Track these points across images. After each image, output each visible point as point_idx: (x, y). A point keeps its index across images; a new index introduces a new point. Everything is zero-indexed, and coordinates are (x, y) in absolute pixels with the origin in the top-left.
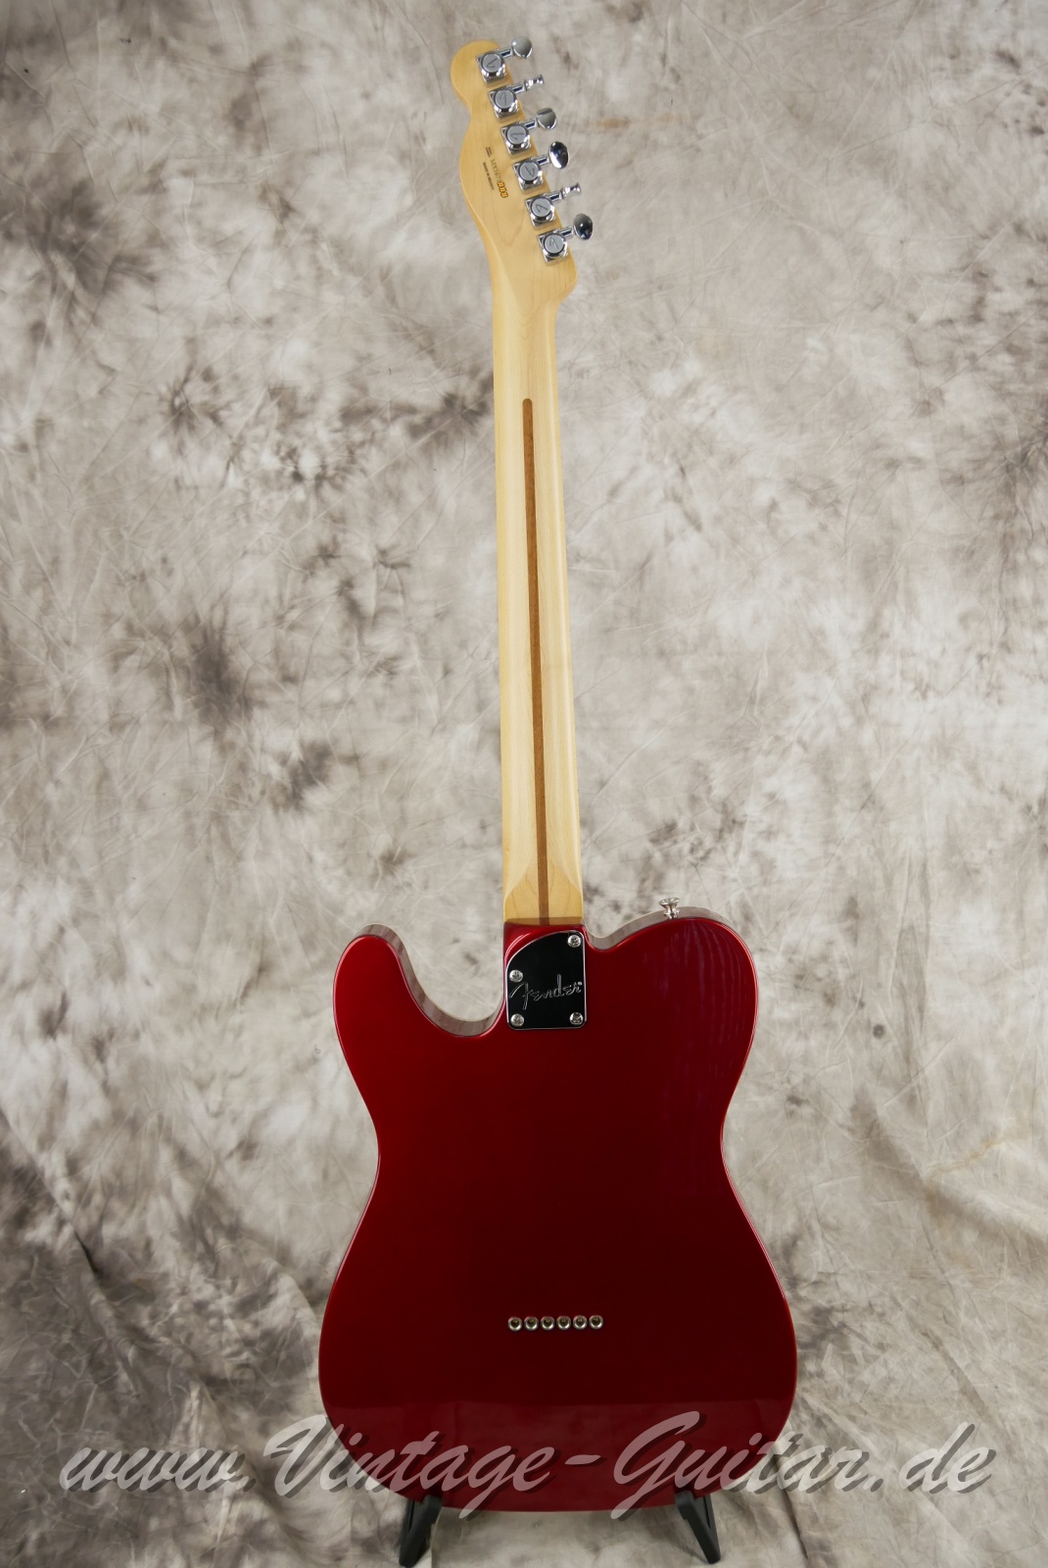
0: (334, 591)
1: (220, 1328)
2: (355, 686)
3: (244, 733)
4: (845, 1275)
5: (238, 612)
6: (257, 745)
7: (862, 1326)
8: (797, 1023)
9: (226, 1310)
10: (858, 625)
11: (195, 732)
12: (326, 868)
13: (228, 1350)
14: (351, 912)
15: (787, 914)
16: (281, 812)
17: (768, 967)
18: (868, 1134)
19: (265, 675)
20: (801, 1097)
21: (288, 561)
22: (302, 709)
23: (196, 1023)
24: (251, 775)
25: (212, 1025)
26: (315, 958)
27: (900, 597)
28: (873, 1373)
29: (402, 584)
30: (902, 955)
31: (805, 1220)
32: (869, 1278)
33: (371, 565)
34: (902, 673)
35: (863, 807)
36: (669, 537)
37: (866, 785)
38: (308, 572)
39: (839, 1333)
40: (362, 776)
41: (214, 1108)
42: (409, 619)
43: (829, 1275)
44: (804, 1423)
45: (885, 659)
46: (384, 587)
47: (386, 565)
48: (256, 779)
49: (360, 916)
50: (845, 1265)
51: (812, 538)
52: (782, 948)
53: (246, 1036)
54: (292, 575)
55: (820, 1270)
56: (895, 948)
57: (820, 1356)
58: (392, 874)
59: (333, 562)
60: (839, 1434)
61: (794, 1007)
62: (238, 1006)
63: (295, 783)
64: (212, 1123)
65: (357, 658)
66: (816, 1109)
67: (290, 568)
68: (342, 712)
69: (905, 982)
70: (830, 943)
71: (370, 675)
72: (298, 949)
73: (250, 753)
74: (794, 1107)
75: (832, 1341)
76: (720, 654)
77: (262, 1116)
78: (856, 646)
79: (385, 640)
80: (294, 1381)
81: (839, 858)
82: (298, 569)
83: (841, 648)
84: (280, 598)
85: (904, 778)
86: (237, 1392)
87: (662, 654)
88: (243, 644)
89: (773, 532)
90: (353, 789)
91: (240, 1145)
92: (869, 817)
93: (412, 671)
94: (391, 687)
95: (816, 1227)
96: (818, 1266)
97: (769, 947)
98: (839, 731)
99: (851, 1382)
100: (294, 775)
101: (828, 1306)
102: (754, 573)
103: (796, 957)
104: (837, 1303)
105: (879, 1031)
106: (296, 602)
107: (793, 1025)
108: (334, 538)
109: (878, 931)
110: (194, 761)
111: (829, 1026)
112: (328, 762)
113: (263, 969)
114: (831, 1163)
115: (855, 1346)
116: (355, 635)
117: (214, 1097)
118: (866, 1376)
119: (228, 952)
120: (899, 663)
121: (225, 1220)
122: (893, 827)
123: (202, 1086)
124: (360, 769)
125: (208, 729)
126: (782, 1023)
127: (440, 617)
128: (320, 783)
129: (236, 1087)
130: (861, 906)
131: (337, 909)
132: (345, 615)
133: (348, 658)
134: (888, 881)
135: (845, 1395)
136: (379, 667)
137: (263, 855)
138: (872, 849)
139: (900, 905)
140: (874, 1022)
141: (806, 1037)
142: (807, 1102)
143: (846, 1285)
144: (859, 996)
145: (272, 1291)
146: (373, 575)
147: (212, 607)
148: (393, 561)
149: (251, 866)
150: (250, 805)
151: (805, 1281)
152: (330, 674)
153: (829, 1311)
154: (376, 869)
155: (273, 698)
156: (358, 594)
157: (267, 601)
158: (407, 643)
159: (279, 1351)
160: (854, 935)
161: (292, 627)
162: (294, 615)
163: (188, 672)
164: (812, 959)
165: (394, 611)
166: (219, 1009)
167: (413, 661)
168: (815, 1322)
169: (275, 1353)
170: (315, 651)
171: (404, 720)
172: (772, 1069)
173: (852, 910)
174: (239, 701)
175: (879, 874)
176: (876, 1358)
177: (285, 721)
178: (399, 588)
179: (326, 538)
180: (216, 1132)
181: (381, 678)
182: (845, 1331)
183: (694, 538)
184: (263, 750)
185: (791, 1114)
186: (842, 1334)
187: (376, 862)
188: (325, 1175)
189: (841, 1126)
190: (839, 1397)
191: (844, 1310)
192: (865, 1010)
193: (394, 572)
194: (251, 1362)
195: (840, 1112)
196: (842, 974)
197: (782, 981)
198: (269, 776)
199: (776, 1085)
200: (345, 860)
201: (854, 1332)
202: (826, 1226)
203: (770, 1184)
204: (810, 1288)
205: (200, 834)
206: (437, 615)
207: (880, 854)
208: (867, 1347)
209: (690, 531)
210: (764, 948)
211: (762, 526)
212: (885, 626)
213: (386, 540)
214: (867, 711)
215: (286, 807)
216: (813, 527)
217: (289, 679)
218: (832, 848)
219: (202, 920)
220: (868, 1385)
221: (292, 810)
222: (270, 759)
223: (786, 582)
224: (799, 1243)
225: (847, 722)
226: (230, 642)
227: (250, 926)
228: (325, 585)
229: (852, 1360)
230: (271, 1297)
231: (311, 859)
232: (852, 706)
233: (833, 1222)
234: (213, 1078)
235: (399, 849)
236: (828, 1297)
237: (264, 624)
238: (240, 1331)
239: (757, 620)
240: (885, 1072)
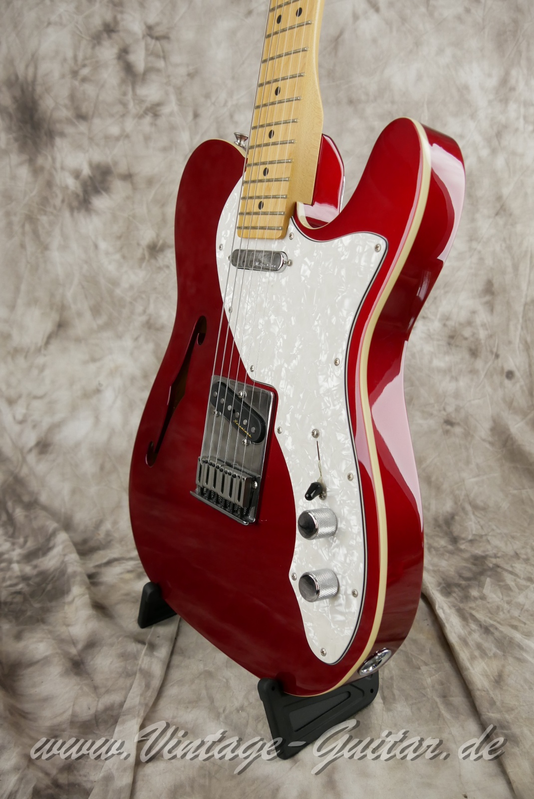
0: (115, 56)
1: (8, 569)
2: (130, 124)
3: (50, 158)
4: (495, 536)
5: (44, 67)
6: (58, 165)
7: (512, 567)
8: (450, 370)
9: (15, 558)
10: (493, 82)
11: (15, 158)
12: (107, 253)
13: (8, 583)
14: (125, 285)
15: (442, 291)
16: (75, 213)
17: (429, 330)
18: (504, 444)
19: (64, 113)
20: (454, 421)
21: (81, 32)
22: (91, 139)
23: (9, 359)
24: (55, 189)
25: (21, 361)
26: (101, 321)
27: (523, 62)
28: (526, 597)
29: (163, 51)
30: (526, 321)
31: (459, 504)
32: (513, 537)
33: (141, 36)
34: (525, 118)
35: (497, 214)
36: (356, 17)
37: (499, 198)
38: (95, 42)
39: (496, 572)
40: (135, 188)
41: (19, 417)
42: (169, 76)
43: (481, 536)
44: (474, 631)
45: (512, 107)
46: (150, 53)
47: (152, 37)
48: (58, 192)
49: (131, 287)
50: (493, 530)
51: (459, 18)
52: (438, 316)
53: (47, 372)
54: (84, 42)
55: (474, 532)
56: (520, 316)
57: (481, 585)
58: (156, 258)
59: (114, 35)
60: (505, 638)
61: (447, 358)
62: (43, 351)
63: (85, 192)
64: (17, 428)
65: (131, 105)
66: (465, 429)
67: (82, 37)
68: (121, 143)
69: (529, 339)
70: (474, 312)
71: (140, 117)
72: (88, 315)
73: (54, 173)
74: (449, 427)
75: (490, 576)
76: (393, 102)
77: (55, 427)
78: (491, 97)
79: (151, 92)
80: (54, 604)
81: (480, 252)
82: (88, 38)
83: (480, 99)
84: (75, 58)
85: (526, 194)
86: (6, 610)
87: (351, 102)
88: (48, 90)
89: (431, 15)
90: (128, 198)
91: (38, 444)
92: (501, 221)
93: (171, 114)
94: (156, 125)
95: (468, 508)
96: (472, 530)
97: (430, 315)
98: (480, 159)
99: (509, 603)
100: (84, 185)
101: (483, 554)
102: (418, 44)
103: (449, 323)
104: (490, 553)
105: (510, 375)
106: (87, 62)
107: (447, 371)
108: (115, 18)
109: (508, 304)
110: (14, 178)
111: (473, 372)
112: (109, 178)
113: (61, 325)
114: (478, 465)
115: (509, 579)
116: (130, 89)
117: (20, 410)
118: (521, 599)
119: (36, 312)
120: (522, 110)
121: (26, 498)
122: (519, 228)
123: (11, 402)
124: (132, 183)
125: (25, 157)
126: (439, 370)
127: (191, 75)
128: (104, 193)
129: (36, 404)
130: (496, 286)
131: (115, 283)
132: (122, 74)
133: (125, 105)
134: (516, 268)
135: (505, 611)
136: (146, 111)
137: (64, 247)
138: (504, 245)
139: (524, 286)
140: (507, 369)
141: (456, 379)
142: (458, 424)
143: (496, 542)
144: (495, 350)
145: (51, 544)
146: (143, 44)
147: (27, 66)
148: (157, 34)
149: (55, 255)
150: (55, 212)
151: (463, 539)
152: (112, 116)
153: (484, 558)
154: (144, 255)
155: (70, 130)
156: (132, 58)
157: (65, 60)
158: (167, 94)
159: (48, 584)
160: (491, 307)
161: (84, 80)
162: (85, 72)
163: (10, 116)
164: (461, 324)
165: (158, 70)
166: (28, 352)
167: (172, 107)
168: (475, 565)
169: (44, 585)
170: (101, 98)
171: (165, 149)
172: (432, 401)
173: (489, 289)
174: (46, 134)
175: (509, 263)
176: (527, 587)
177: (79, 147)
178: (161, 54)
179: (108, 17)
180: (20, 434)
181: (148, 119)
182: (499, 570)
183: (374, 18)
184: (62, 168)
185: (447, 432)
186: (496, 571)
187: (143, 249)
188: (102, 468)
189: (484, 440)
190: (501, 613)
191: (496, 556)
192: (500, 360)
193: (158, 43)
194: (23, 590)
195: (483, 430)
196: (482, 334)
197: (438, 340)
198: (67, 187)
199: (435, 413)
200: (121, 248)
201: (507, 570)
202: (475, 507)
203: (433, 479)
204: (468, 544)
205: (17, 228)
206: (189, 75)
207: (509, 248)
208: (518, 580)
209: (371, 12)
210: (425, 316)
211: (423, 9)
212: (512, 82)
213: (152, 19)
214: (499, 143)
215: (79, 209)
216: (460, 10)
217: (82, 117)
218: (474, 245)
219: (17, 290)
220: (524, 605)
221: (83, 211)
222: (67, 174)
223: (441, 51)
224: (457, 518)
225: (485, 153)
226: (39, 89)
227: (52, 295)
228: (108, 52)
229: (508, 588)
230: (50, 549)
231: (96, 246)
232: (488, 141)
233: (481, 504)
234: (20, 397)
235: (161, 242)
236: (482, 549)
237: (63, 76)
238: (21, 571)
239: (419, 78)
240: (515, 404)
